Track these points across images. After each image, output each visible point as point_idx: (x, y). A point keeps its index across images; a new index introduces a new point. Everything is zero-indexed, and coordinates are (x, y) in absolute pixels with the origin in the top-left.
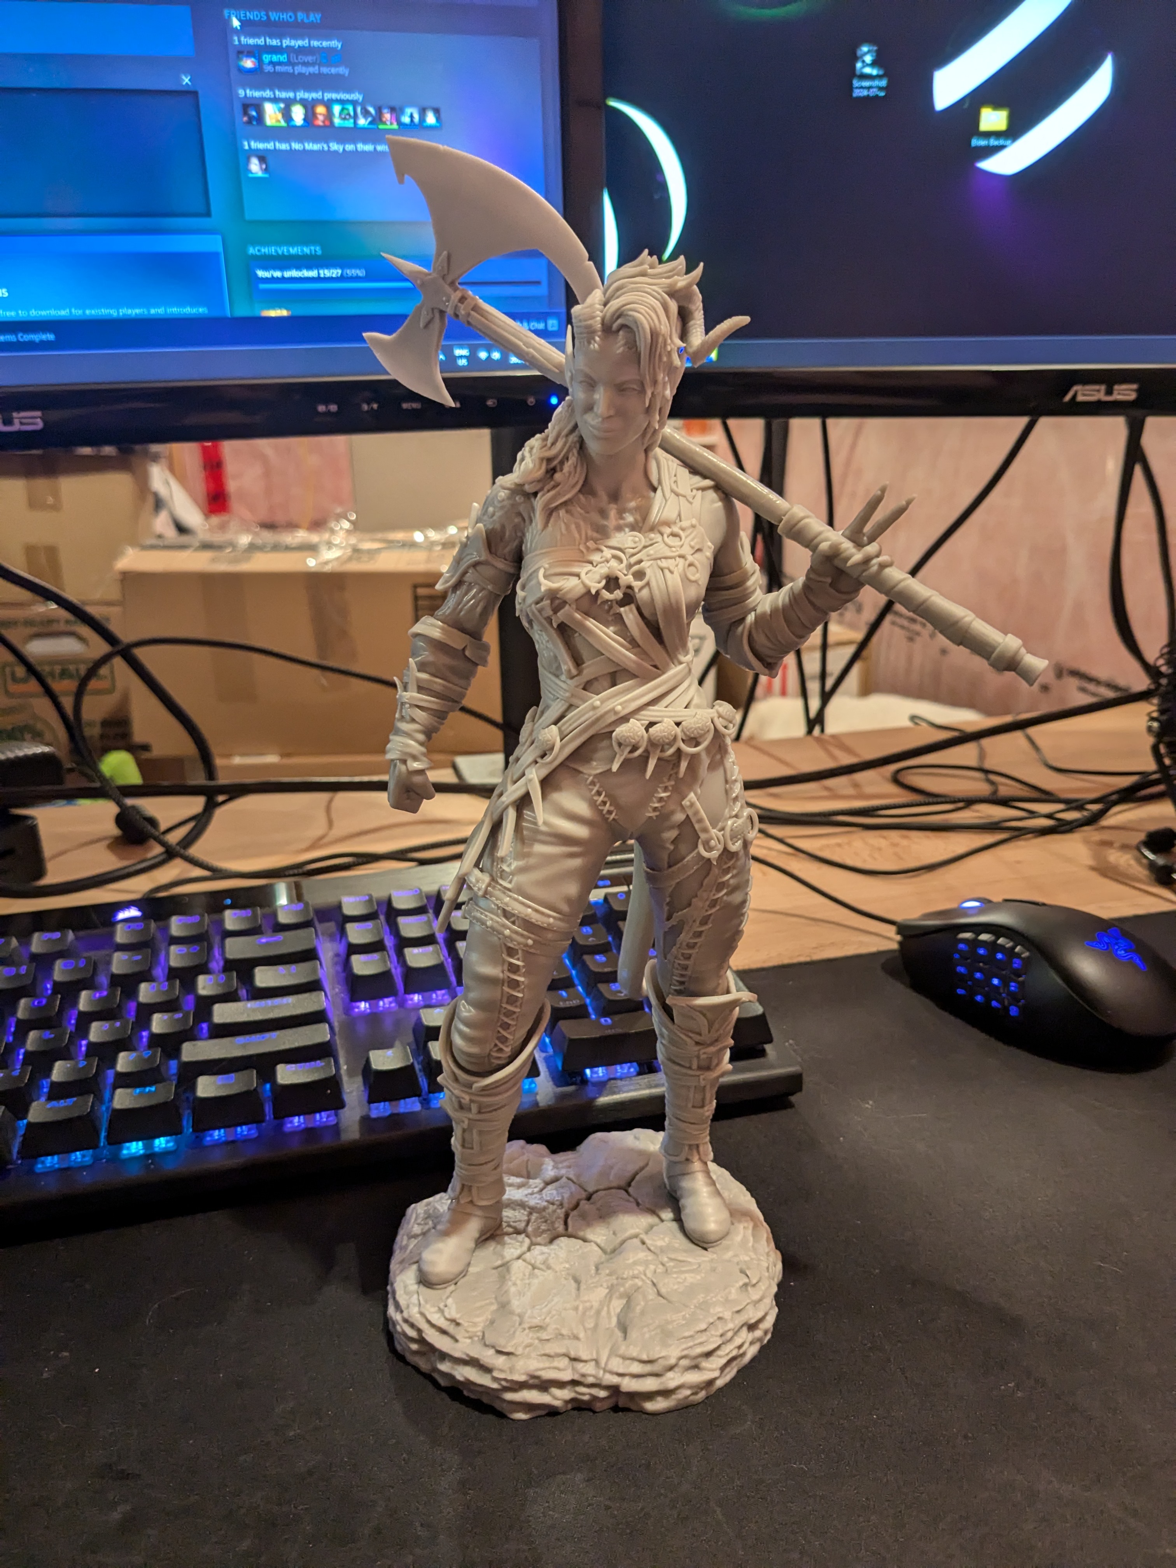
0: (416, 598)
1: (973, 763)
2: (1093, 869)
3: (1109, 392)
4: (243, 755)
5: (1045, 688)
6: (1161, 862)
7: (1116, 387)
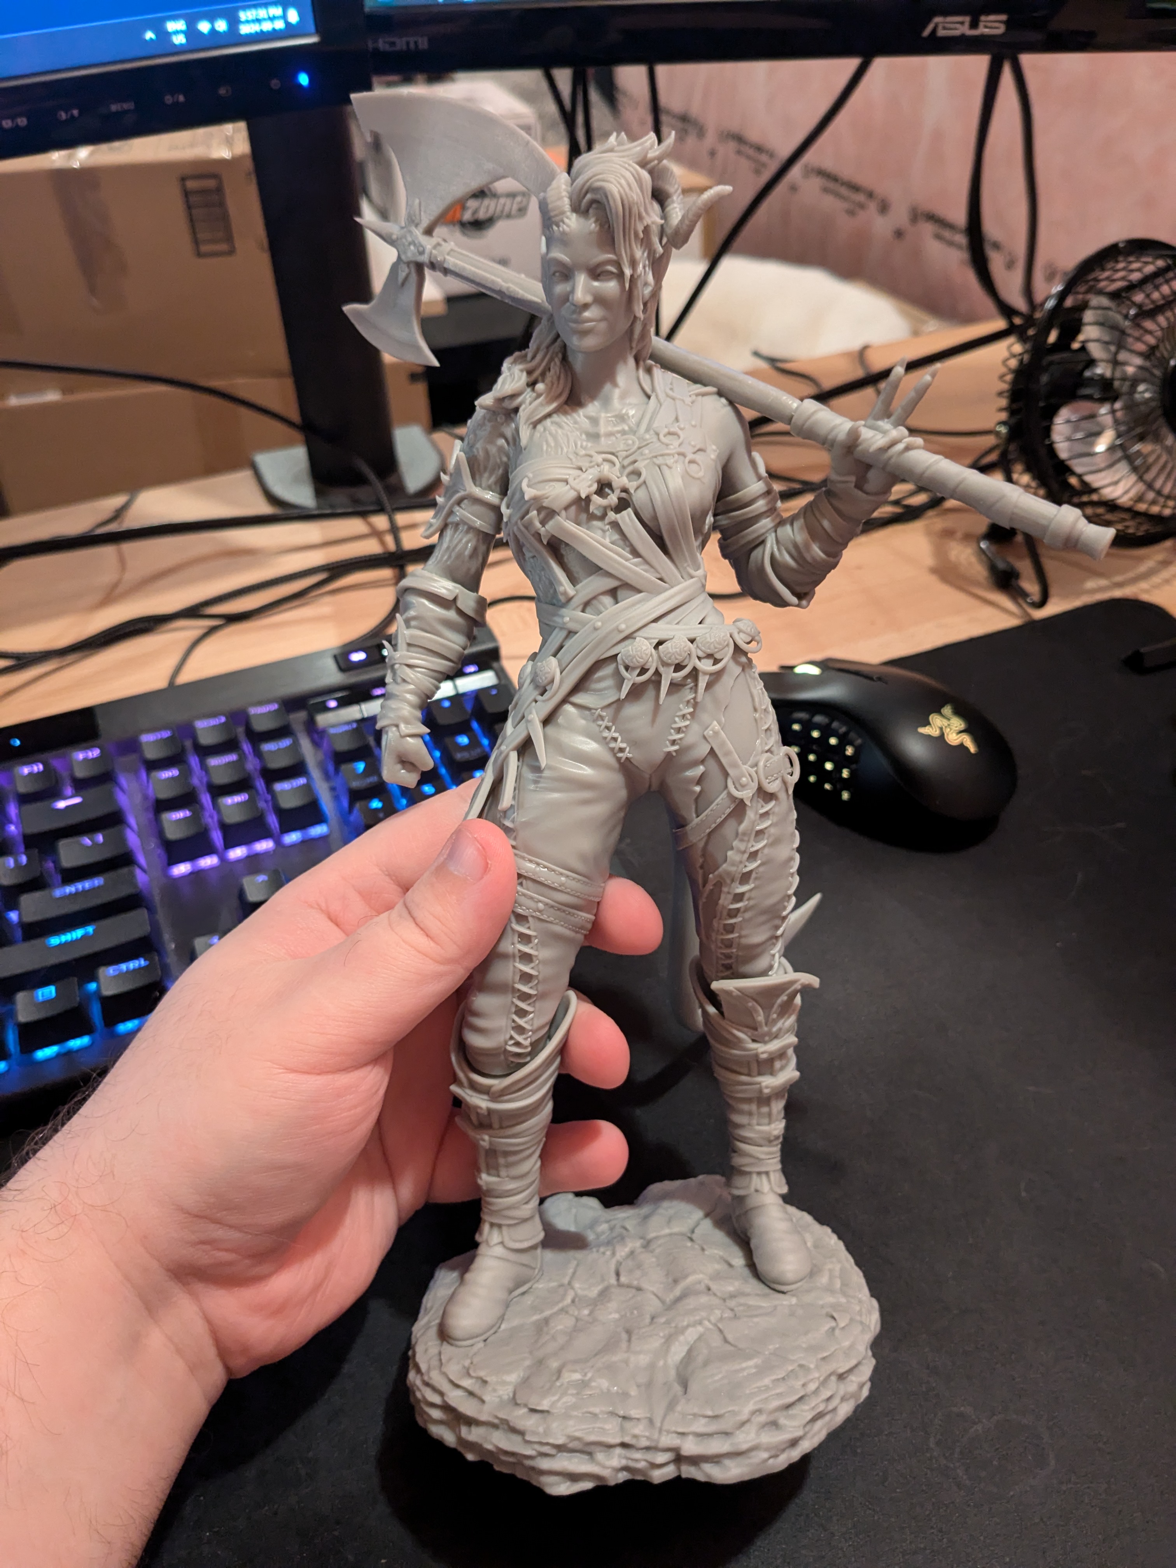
0: (186, 194)
2: (933, 571)
3: (974, 25)
5: (899, 234)
6: (1001, 565)
7: (983, 18)
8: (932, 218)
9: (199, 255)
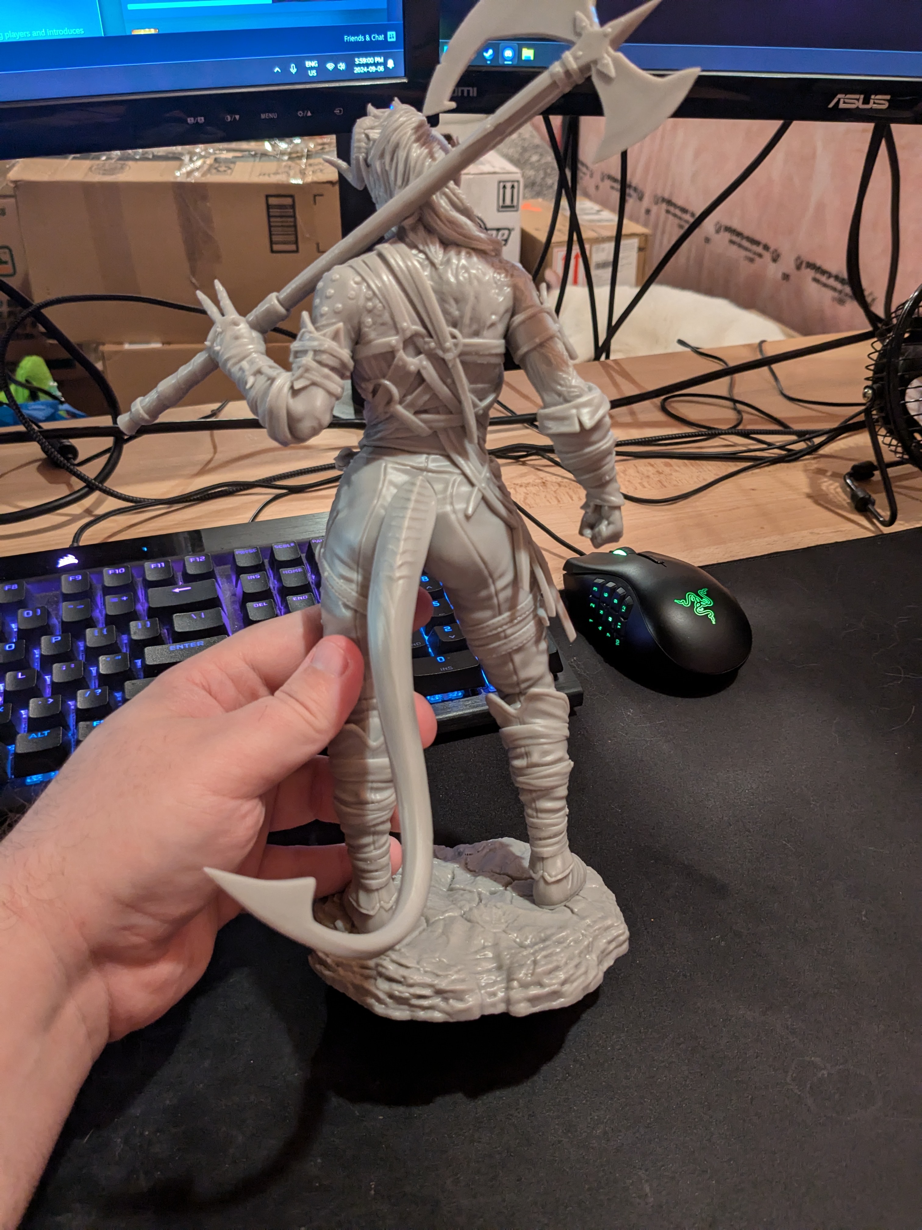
0: (268, 207)
1: (725, 393)
2: (809, 496)
3: (866, 101)
4: (131, 343)
5: (786, 277)
6: (861, 494)
7: (873, 97)
8: (811, 266)
9: (272, 251)
